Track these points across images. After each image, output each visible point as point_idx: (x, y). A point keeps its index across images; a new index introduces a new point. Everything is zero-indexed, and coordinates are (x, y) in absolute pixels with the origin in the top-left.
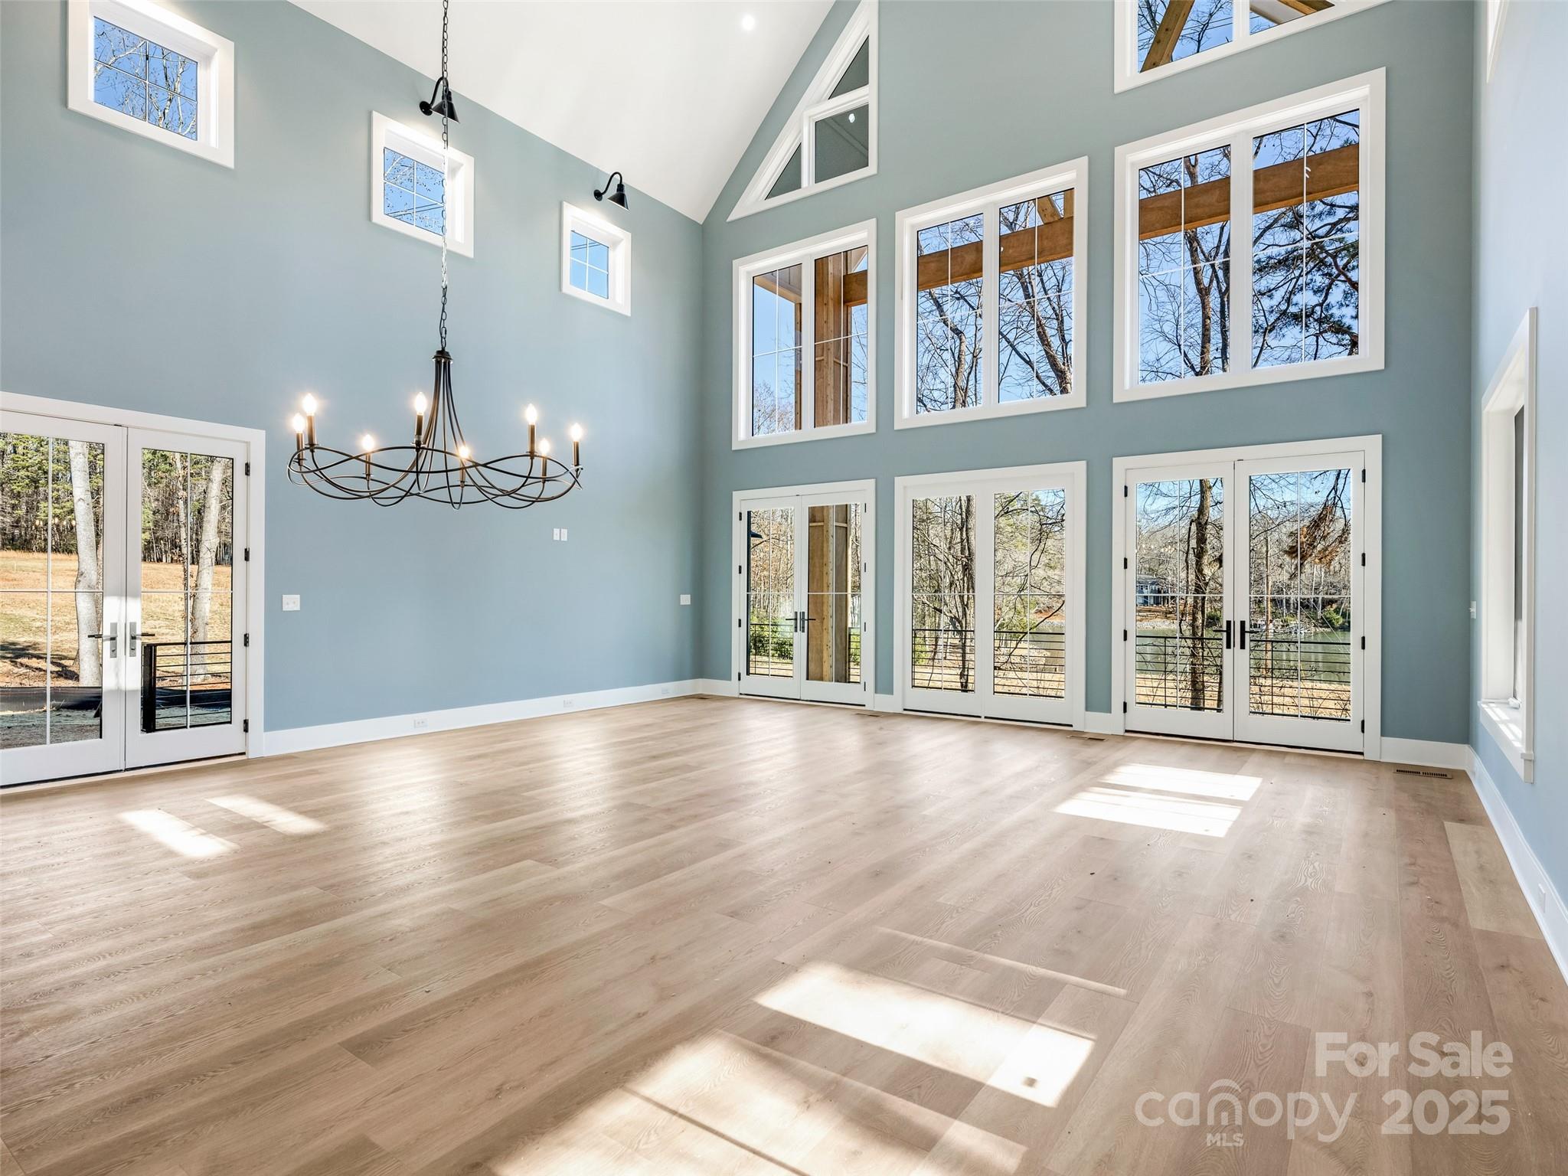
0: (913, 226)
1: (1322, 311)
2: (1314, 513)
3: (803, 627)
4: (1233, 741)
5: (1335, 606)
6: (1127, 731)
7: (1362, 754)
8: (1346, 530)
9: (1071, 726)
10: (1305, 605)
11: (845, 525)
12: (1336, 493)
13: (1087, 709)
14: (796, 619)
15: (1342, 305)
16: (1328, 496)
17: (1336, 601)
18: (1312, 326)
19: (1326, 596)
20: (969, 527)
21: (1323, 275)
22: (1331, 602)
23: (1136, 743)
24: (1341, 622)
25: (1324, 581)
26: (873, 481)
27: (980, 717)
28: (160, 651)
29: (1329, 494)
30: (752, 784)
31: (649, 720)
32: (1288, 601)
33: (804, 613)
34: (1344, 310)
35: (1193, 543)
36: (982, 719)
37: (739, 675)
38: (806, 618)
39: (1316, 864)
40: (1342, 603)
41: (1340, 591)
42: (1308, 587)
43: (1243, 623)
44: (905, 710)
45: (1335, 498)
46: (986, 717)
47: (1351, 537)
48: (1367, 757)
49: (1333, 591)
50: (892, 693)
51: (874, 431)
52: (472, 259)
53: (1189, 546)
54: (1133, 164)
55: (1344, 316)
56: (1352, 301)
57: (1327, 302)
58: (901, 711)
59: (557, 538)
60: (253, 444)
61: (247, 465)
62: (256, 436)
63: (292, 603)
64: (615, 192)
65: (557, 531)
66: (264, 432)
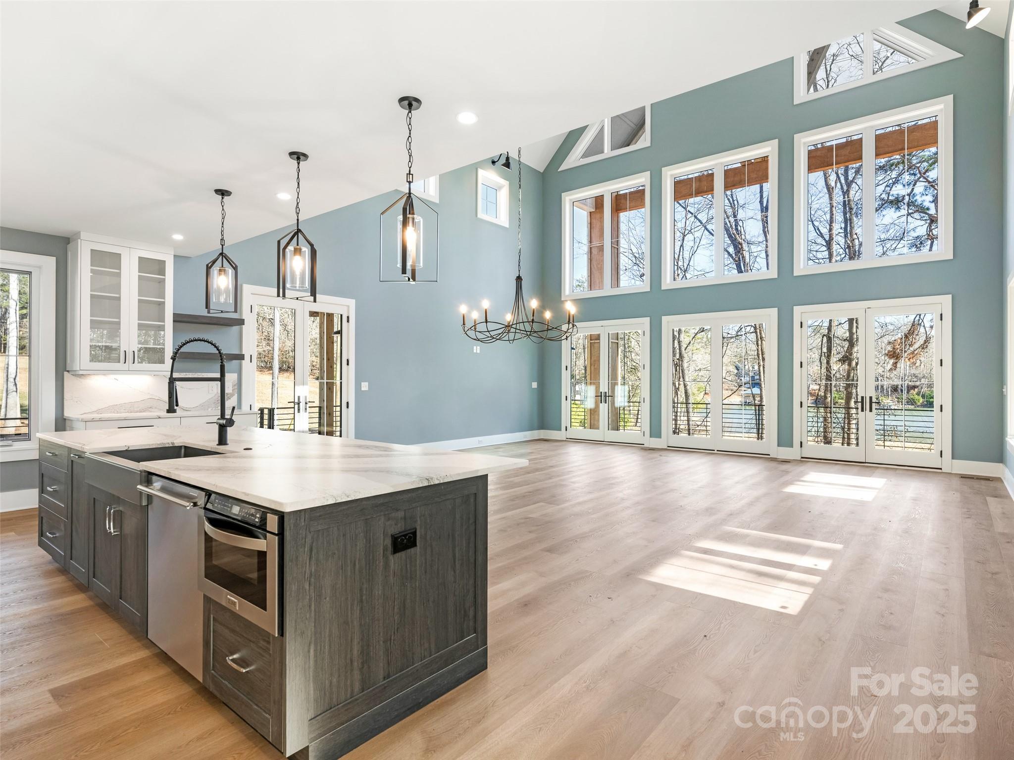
0: (671, 175)
1: (910, 199)
2: (905, 329)
3: (606, 401)
4: (865, 463)
5: (916, 390)
6: (802, 458)
7: (941, 469)
8: (927, 341)
9: (769, 455)
10: (895, 389)
11: (617, 341)
12: (920, 317)
13: (778, 446)
14: (601, 396)
15: (923, 194)
16: (914, 319)
17: (918, 387)
18: (902, 208)
19: (910, 383)
20: (681, 340)
21: (910, 174)
22: (914, 387)
23: (809, 464)
24: (921, 401)
25: (909, 373)
26: (649, 318)
27: (714, 450)
28: (276, 411)
29: (916, 317)
30: (614, 478)
31: (529, 451)
32: (882, 387)
33: (606, 392)
34: (924, 197)
35: (825, 350)
36: (716, 452)
37: (566, 427)
38: (607, 395)
39: (920, 511)
40: (922, 388)
41: (920, 380)
42: (898, 377)
43: (871, 398)
44: (668, 447)
45: (919, 320)
46: (717, 451)
47: (930, 346)
48: (943, 470)
49: (915, 380)
50: (660, 437)
51: (649, 290)
52: (438, 204)
53: (821, 351)
54: (804, 143)
55: (924, 200)
56: (930, 192)
57: (913, 192)
58: (666, 447)
59: (475, 351)
60: (350, 307)
61: (348, 317)
62: (352, 303)
63: (365, 386)
64: (504, 161)
65: (475, 347)
66: (354, 300)
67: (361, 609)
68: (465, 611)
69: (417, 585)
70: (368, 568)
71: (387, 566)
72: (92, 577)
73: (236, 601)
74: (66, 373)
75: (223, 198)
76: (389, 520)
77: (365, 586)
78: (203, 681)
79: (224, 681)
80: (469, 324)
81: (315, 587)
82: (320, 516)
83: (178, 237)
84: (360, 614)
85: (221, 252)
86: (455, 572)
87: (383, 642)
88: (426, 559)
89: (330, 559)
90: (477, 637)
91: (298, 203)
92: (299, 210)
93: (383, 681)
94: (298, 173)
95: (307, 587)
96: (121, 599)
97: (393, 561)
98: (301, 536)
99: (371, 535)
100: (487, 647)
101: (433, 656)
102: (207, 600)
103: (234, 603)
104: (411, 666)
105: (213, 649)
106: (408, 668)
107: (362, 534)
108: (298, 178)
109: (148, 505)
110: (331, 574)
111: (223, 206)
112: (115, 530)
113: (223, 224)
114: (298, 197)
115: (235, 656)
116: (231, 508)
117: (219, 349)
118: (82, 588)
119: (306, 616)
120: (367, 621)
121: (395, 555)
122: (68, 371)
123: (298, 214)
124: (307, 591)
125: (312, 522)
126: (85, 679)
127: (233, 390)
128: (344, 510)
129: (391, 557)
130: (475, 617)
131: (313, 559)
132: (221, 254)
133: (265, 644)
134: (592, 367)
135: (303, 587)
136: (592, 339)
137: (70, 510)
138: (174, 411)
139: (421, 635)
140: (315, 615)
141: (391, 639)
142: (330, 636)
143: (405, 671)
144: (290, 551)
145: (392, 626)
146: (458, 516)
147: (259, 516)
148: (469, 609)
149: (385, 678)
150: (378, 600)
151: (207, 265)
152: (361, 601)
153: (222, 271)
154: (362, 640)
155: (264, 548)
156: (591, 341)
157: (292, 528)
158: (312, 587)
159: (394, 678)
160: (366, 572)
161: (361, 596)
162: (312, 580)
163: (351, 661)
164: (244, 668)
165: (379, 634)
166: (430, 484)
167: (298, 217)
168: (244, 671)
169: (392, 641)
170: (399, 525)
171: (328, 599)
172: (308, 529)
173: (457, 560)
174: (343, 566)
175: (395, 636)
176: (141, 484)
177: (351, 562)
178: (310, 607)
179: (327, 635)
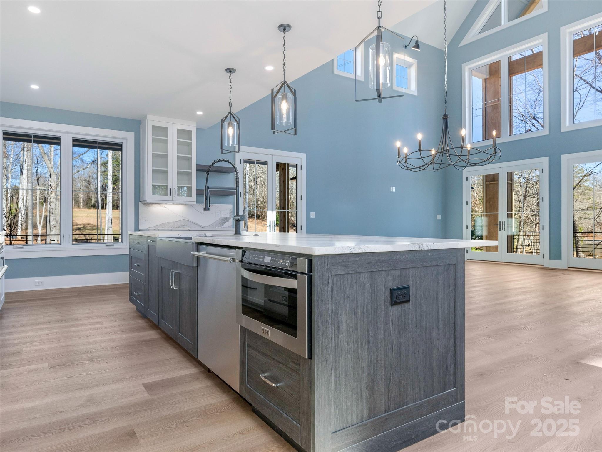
0: (570, 33)
3: (504, 229)
14: (500, 225)
26: (547, 157)
33: (505, 222)
38: (506, 224)
44: (569, 268)
50: (560, 260)
51: (548, 134)
58: (566, 268)
59: (391, 190)
60: (303, 159)
61: (301, 166)
62: (304, 156)
63: (313, 215)
64: (415, 44)
65: (391, 188)
66: (306, 154)
67: (368, 348)
68: (447, 367)
69: (410, 336)
70: (373, 314)
71: (387, 315)
72: (161, 318)
73: (269, 330)
74: (140, 203)
75: (230, 74)
76: (388, 275)
77: (371, 329)
78: (240, 391)
79: (257, 393)
80: (402, 156)
81: (335, 322)
82: (339, 263)
83: (200, 113)
84: (367, 352)
85: (230, 111)
86: (439, 331)
87: (385, 380)
88: (416, 315)
89: (346, 301)
90: (456, 392)
91: (284, 62)
92: (285, 67)
93: (385, 413)
94: (284, 40)
95: (329, 321)
96: (179, 333)
97: (391, 311)
98: (325, 277)
99: (376, 286)
100: (465, 401)
101: (422, 401)
102: (244, 331)
103: (267, 332)
104: (405, 406)
105: (248, 368)
106: (403, 407)
107: (368, 284)
108: (284, 44)
109: (197, 267)
110: (346, 314)
111: (230, 80)
112: (175, 287)
113: (230, 92)
114: (284, 58)
115: (266, 375)
116: (263, 258)
117: (235, 167)
118: (154, 326)
119: (329, 345)
120: (373, 359)
121: (393, 307)
122: (141, 202)
123: (284, 70)
124: (330, 324)
125: (333, 267)
126: (162, 380)
127: (230, 215)
128: (356, 261)
129: (390, 308)
130: (455, 373)
131: (334, 298)
132: (230, 112)
133: (294, 365)
134: (487, 204)
135: (327, 320)
136: (487, 180)
137: (147, 277)
138: (209, 210)
139: (413, 380)
140: (335, 346)
141: (390, 379)
142: (346, 366)
143: (401, 409)
144: (318, 288)
145: (391, 368)
146: (441, 282)
147: (288, 262)
148: (450, 366)
149: (386, 411)
150: (381, 343)
151: (222, 120)
152: (368, 341)
153: (230, 124)
154: (369, 374)
155: (295, 287)
156: (487, 183)
157: (319, 270)
158: (333, 322)
159: (392, 413)
160: (372, 318)
161: (368, 337)
162: (333, 316)
163: (361, 391)
164: (276, 384)
165: (382, 372)
166: (421, 249)
167: (284, 72)
168: (276, 386)
169: (391, 380)
170: (396, 282)
171: (344, 334)
172: (330, 272)
173: (440, 320)
174: (355, 309)
175: (393, 377)
176: (193, 251)
177: (361, 305)
178: (332, 338)
179: (343, 365)
